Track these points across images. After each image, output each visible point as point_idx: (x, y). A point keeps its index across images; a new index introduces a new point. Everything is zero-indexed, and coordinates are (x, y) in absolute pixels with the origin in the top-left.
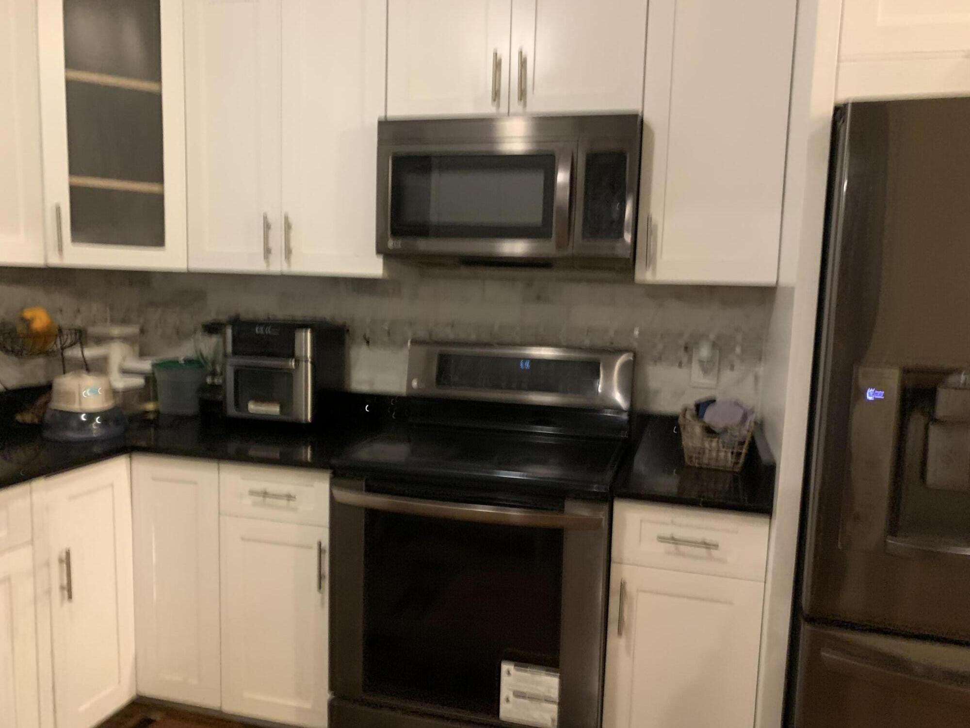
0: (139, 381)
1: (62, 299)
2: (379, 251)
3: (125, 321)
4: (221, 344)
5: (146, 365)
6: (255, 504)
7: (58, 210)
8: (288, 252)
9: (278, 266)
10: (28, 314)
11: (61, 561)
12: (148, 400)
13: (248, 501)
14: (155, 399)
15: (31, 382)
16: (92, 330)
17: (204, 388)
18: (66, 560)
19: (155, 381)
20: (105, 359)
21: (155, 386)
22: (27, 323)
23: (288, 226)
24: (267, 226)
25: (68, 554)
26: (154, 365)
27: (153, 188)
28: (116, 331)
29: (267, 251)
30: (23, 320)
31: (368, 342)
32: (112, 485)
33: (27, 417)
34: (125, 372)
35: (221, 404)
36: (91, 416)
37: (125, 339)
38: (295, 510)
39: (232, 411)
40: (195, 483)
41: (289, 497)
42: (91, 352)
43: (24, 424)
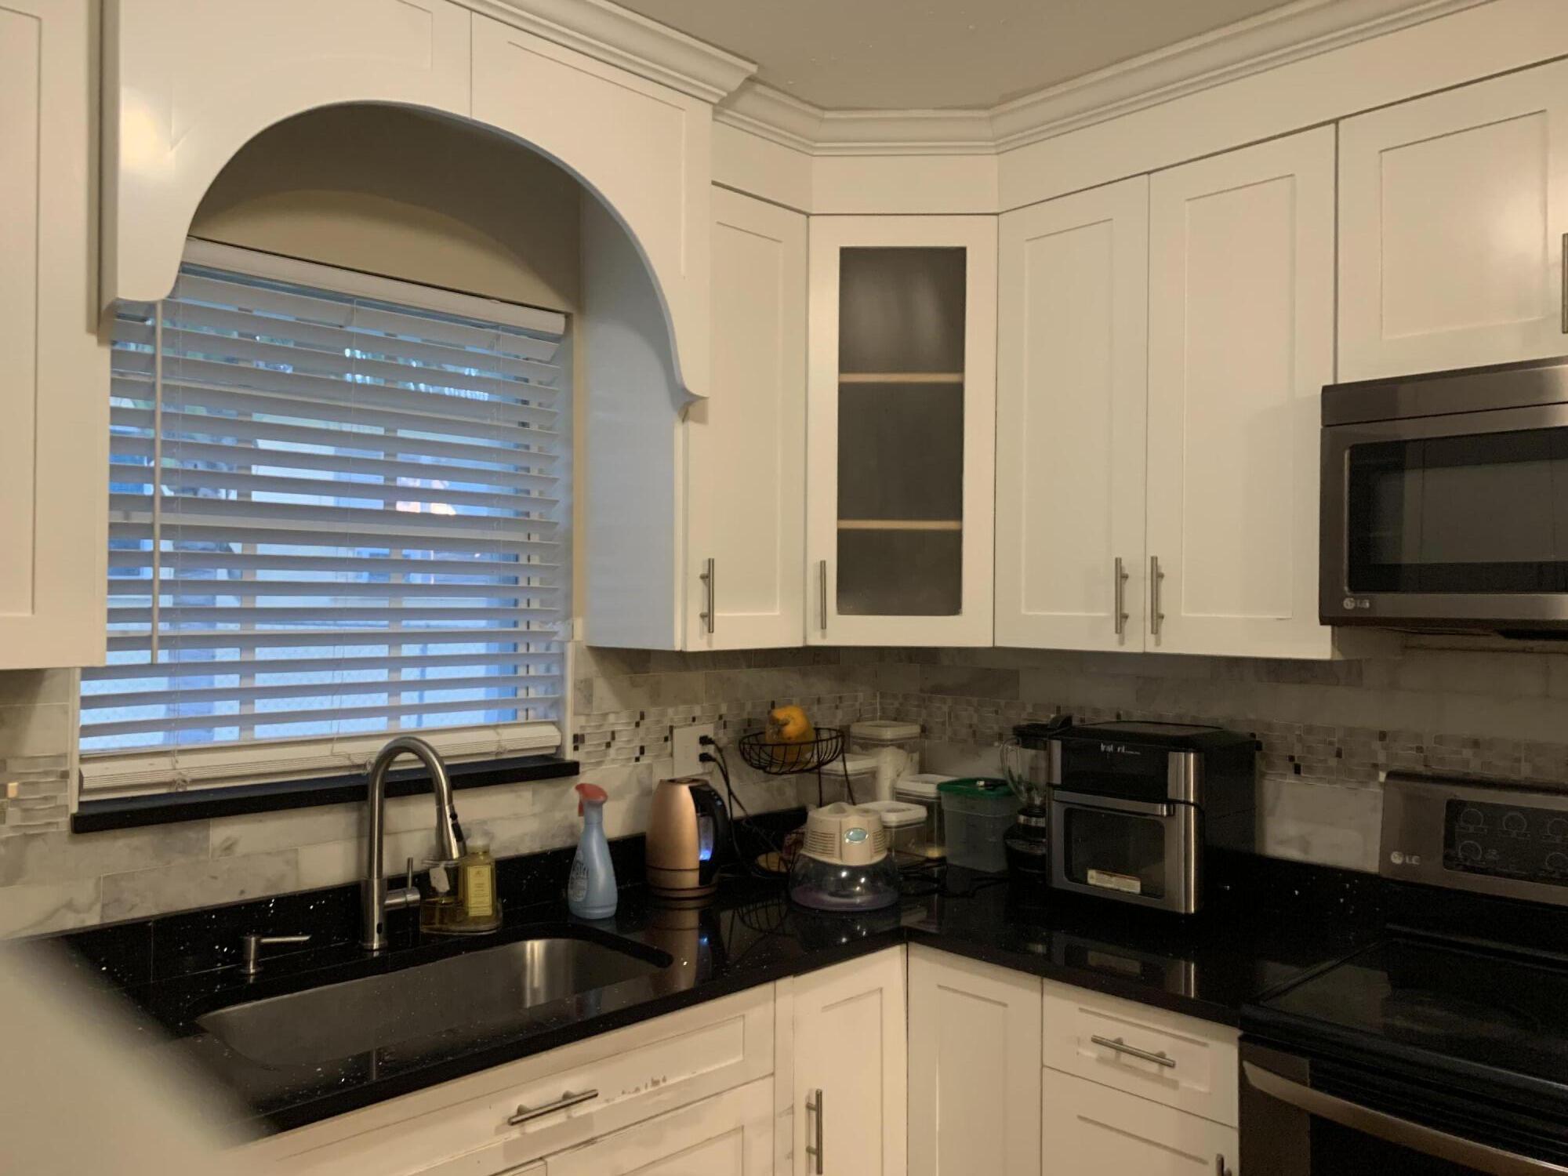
0: (919, 813)
1: (821, 686)
2: (1324, 621)
3: (899, 717)
4: (1043, 764)
5: (928, 788)
6: (1101, 1060)
7: (823, 564)
8: (1157, 617)
9: (1138, 642)
10: (780, 714)
11: (809, 1107)
12: (929, 841)
13: (1091, 1052)
14: (941, 842)
15: (781, 806)
16: (857, 729)
17: (1014, 832)
18: (816, 1107)
19: (941, 813)
20: (873, 774)
21: (941, 820)
22: (780, 725)
23: (1157, 576)
24: (1121, 577)
25: (819, 1095)
26: (941, 787)
27: (950, 525)
28: (888, 734)
29: (1122, 618)
30: (774, 722)
31: (1297, 770)
32: (881, 990)
33: (770, 861)
34: (900, 796)
35: (1043, 862)
36: (856, 871)
37: (900, 744)
38: (1174, 1085)
39: (1060, 880)
40: (1005, 1005)
41: (1161, 1060)
42: (855, 765)
43: (767, 872)
